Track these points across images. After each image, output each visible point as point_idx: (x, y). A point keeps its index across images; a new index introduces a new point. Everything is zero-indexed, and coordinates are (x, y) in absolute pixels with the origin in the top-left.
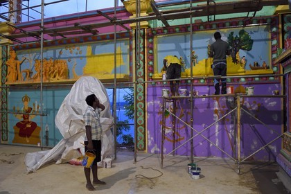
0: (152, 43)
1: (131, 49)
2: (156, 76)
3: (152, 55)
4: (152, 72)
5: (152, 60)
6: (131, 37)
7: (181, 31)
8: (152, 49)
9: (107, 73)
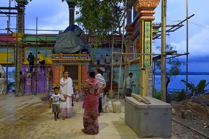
0: (24, 50)
1: (15, 52)
2: (25, 63)
3: (24, 55)
4: (24, 61)
5: (24, 57)
6: (15, 47)
7: (35, 46)
8: (24, 52)
9: (4, 61)
